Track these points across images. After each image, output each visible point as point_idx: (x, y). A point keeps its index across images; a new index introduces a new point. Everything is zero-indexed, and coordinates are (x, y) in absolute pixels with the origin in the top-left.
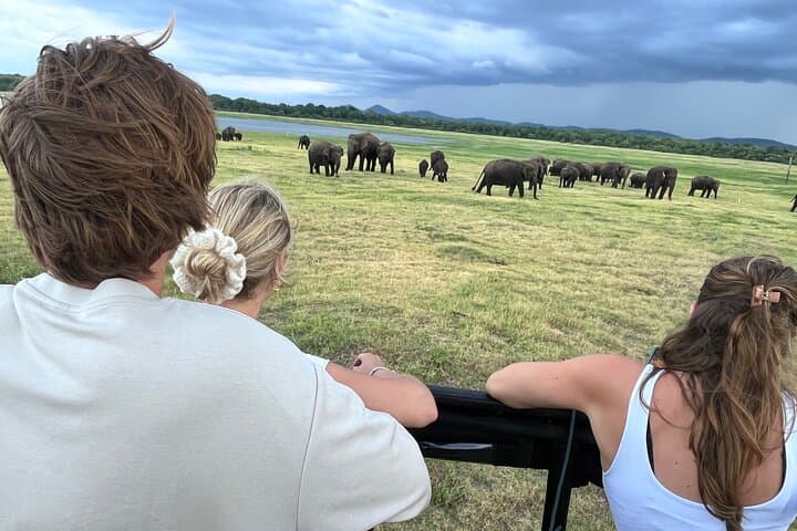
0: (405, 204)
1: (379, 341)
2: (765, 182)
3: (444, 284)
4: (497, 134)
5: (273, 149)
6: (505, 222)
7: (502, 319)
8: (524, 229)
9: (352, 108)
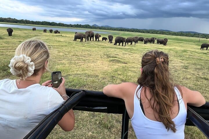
0: (101, 49)
1: (92, 84)
2: (194, 42)
3: (110, 69)
4: (126, 31)
5: (67, 35)
6: (127, 53)
7: (125, 78)
8: (132, 55)
9: (88, 25)
